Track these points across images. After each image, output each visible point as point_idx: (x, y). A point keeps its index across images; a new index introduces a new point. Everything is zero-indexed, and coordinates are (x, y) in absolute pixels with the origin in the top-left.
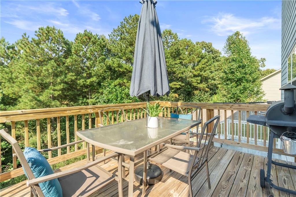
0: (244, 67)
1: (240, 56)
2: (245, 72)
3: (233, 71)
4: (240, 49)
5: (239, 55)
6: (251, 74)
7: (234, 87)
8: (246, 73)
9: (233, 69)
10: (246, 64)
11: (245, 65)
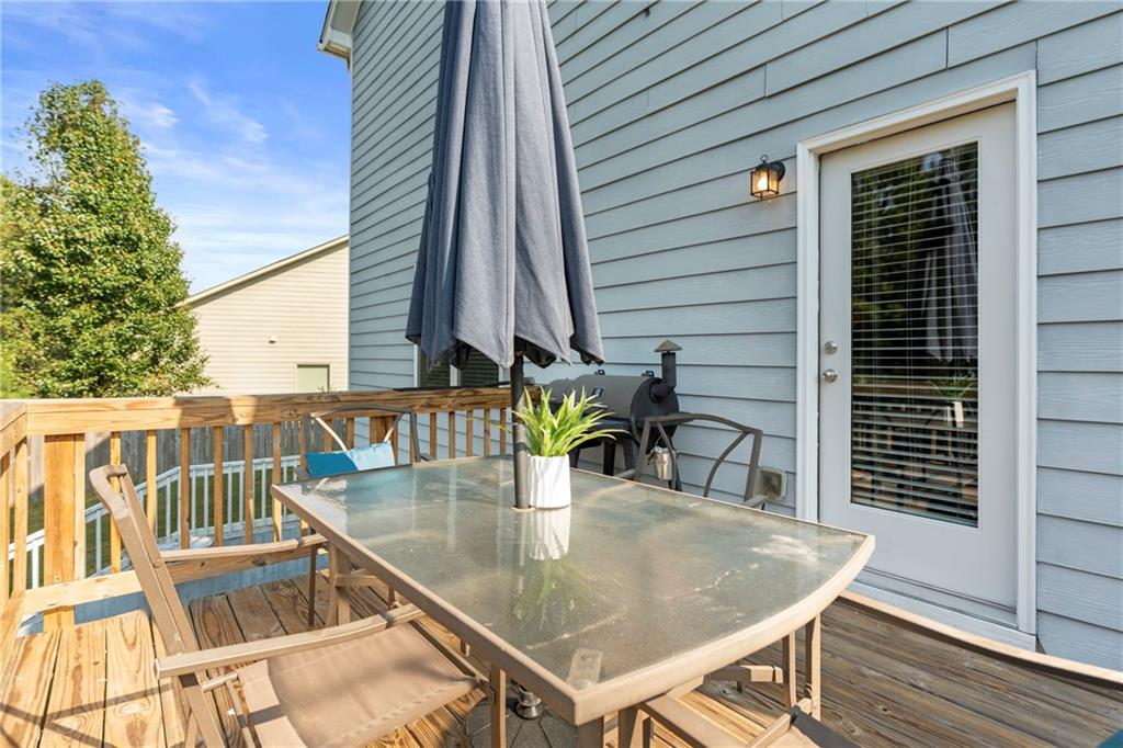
0: (132, 244)
1: (114, 193)
2: (137, 266)
3: (82, 252)
4: (114, 162)
5: (111, 190)
6: (159, 278)
7: (88, 323)
8: (142, 273)
9: (85, 243)
10: (142, 232)
11: (140, 238)
